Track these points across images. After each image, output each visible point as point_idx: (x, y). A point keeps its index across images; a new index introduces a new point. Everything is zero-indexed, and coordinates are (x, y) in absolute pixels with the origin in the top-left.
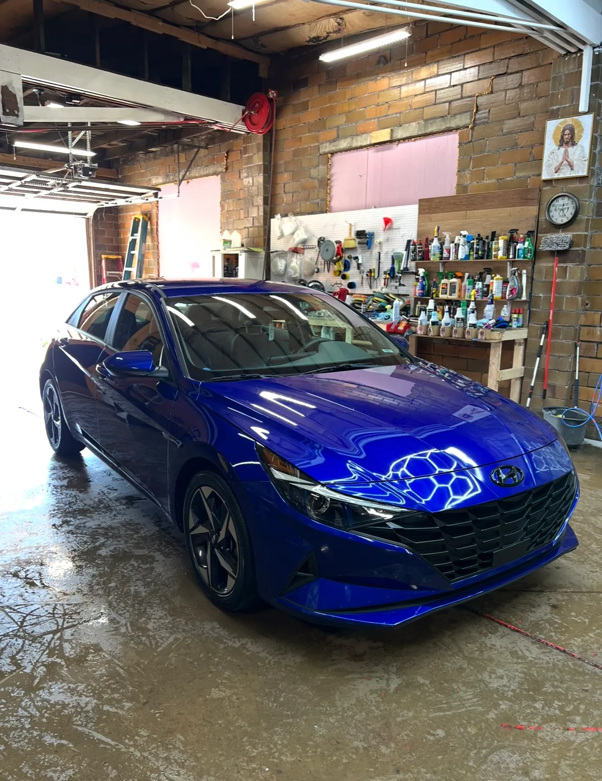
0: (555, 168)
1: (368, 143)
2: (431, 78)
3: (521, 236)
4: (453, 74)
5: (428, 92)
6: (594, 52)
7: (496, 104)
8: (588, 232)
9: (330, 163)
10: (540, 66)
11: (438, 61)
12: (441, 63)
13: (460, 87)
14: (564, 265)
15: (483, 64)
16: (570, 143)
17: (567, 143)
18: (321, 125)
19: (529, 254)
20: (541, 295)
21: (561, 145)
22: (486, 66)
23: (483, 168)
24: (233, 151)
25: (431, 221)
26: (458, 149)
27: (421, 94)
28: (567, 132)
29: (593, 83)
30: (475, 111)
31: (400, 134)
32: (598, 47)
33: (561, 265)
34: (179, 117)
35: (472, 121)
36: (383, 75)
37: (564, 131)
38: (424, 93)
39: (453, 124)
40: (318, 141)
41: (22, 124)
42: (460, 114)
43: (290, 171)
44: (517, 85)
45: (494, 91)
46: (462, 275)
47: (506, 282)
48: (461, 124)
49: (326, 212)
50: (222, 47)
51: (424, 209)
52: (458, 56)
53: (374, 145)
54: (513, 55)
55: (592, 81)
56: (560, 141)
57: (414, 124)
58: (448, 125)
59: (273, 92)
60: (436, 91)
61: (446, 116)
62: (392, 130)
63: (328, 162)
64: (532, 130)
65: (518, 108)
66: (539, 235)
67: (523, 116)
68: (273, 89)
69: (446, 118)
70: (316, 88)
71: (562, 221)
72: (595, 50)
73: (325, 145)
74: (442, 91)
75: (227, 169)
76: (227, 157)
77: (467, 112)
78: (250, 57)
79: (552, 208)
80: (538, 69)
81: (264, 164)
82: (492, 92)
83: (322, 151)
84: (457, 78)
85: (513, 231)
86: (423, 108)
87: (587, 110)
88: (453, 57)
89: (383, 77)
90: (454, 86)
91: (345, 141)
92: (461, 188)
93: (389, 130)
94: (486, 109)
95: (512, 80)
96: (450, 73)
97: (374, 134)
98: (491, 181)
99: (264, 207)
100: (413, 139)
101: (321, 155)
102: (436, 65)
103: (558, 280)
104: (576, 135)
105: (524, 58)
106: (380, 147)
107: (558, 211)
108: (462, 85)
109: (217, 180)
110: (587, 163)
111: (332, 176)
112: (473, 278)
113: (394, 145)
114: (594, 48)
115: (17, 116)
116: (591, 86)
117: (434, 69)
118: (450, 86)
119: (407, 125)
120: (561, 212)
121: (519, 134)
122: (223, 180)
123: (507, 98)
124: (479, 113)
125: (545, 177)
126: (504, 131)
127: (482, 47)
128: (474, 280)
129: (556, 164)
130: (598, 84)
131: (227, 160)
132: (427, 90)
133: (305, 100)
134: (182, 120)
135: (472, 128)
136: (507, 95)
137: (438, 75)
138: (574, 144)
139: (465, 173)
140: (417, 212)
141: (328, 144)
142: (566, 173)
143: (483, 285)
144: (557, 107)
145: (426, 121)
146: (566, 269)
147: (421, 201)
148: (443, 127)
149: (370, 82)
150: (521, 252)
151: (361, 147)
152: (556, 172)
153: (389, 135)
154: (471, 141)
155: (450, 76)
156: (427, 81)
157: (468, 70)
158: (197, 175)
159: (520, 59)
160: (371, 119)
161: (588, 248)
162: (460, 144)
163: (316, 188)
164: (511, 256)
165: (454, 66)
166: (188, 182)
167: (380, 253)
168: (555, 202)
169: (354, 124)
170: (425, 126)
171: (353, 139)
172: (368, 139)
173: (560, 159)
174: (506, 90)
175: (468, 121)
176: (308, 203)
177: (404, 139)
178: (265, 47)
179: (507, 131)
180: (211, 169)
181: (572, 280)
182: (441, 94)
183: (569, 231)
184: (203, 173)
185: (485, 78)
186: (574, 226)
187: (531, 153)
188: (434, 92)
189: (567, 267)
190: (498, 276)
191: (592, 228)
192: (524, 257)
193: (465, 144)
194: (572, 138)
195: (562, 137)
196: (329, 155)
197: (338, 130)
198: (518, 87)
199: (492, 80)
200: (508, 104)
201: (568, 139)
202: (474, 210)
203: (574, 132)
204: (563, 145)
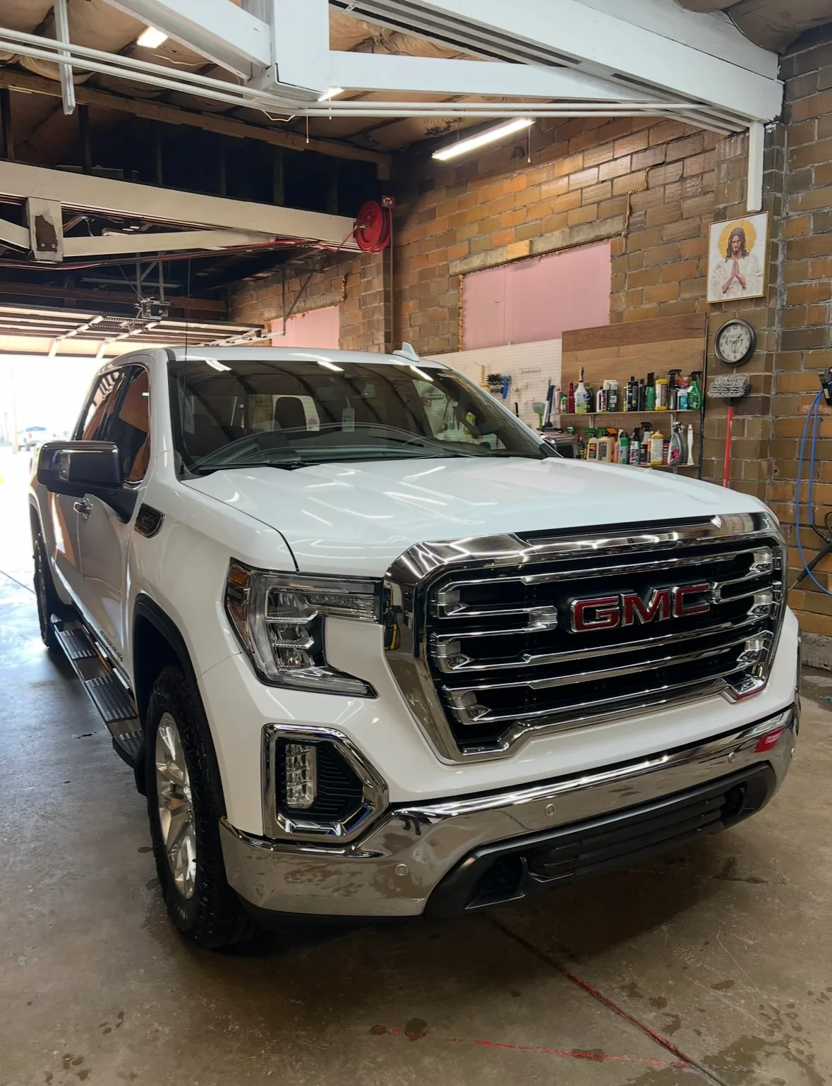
0: (723, 288)
1: (504, 259)
2: (576, 172)
3: (686, 378)
4: (601, 166)
5: (573, 191)
6: (766, 130)
7: (652, 204)
8: (771, 371)
9: (461, 287)
10: (704, 151)
11: (583, 151)
12: (586, 153)
13: (610, 183)
14: (741, 417)
15: (636, 152)
16: (740, 253)
17: (736, 253)
18: (450, 237)
19: (695, 404)
20: (713, 459)
21: (729, 256)
22: (640, 155)
23: (641, 288)
24: (352, 274)
25: (577, 361)
26: (610, 264)
27: (564, 194)
28: (736, 238)
29: (766, 172)
30: (628, 213)
31: (541, 246)
32: (771, 122)
33: (737, 417)
34: (269, 238)
35: (626, 227)
36: (520, 171)
37: (731, 237)
38: (568, 192)
39: (604, 230)
40: (446, 259)
41: (61, 260)
42: (610, 218)
43: (416, 298)
44: (677, 178)
45: (650, 186)
46: (615, 432)
47: (666, 442)
48: (613, 231)
49: (458, 351)
50: (324, 148)
51: (569, 345)
52: (607, 143)
53: (512, 261)
54: (671, 138)
55: (765, 169)
56: (728, 250)
57: (557, 233)
58: (597, 233)
59: (387, 199)
60: (582, 189)
61: (594, 221)
62: (531, 242)
63: (460, 285)
64: (699, 236)
65: (679, 208)
66: (708, 377)
67: (687, 219)
68: (388, 196)
69: (595, 223)
70: (444, 192)
71: (734, 357)
72: (767, 127)
73: (455, 263)
74: (589, 189)
75: (345, 297)
76: (345, 283)
77: (619, 215)
78: (365, 156)
79: (722, 341)
80: (702, 156)
81: (384, 290)
82: (647, 189)
83: (452, 271)
84: (606, 171)
85: (674, 373)
86: (567, 211)
87: (759, 208)
88: (601, 145)
89: (520, 174)
90: (603, 182)
91: (478, 258)
92: (616, 315)
93: (527, 242)
94: (641, 211)
95: (672, 171)
96: (598, 166)
97: (510, 247)
98: (650, 306)
99: (386, 346)
100: (557, 253)
101: (451, 276)
102: (580, 156)
103: (734, 438)
104: (747, 242)
105: (685, 141)
106: (519, 264)
107: (730, 345)
108: (612, 180)
109: (334, 310)
110: (762, 279)
111: (464, 302)
112: (627, 436)
113: (536, 259)
114: (765, 125)
115: (55, 250)
116: (764, 175)
117: (578, 160)
118: (598, 183)
119: (549, 235)
120: (734, 345)
121: (682, 242)
122: (341, 311)
123: (666, 195)
124: (634, 215)
125: (711, 298)
126: (664, 239)
127: (634, 130)
128: (630, 439)
129: (723, 282)
130: (772, 173)
131: (345, 286)
132: (571, 189)
133: (432, 206)
134: (272, 240)
135: (626, 237)
136: (667, 192)
137: (584, 169)
138: (745, 254)
139: (619, 296)
140: (561, 348)
141: (458, 262)
143: (640, 445)
144: (724, 205)
145: (571, 228)
146: (744, 423)
147: (564, 333)
148: (592, 236)
149: (505, 181)
150: (683, 400)
151: (497, 265)
152: (724, 293)
153: (528, 249)
154: (626, 253)
155: (597, 169)
156: (572, 177)
157: (619, 160)
158: (313, 306)
159: (680, 143)
160: (507, 228)
161: (773, 393)
162: (612, 257)
163: (445, 319)
164: (672, 407)
165: (602, 157)
166: (304, 315)
167: (516, 404)
168: (725, 333)
169: (488, 235)
170: (571, 235)
171: (487, 254)
172: (505, 255)
173: (729, 275)
174: (664, 185)
175: (620, 227)
176: (437, 339)
177: (547, 253)
178: (378, 144)
179: (668, 238)
180: (328, 299)
181: (752, 439)
182: (587, 192)
183: (745, 371)
184: (320, 303)
185: (639, 170)
186: (751, 364)
187: (698, 266)
188: (580, 191)
189: (744, 420)
190: (657, 434)
191: (777, 367)
192: (689, 408)
193: (619, 256)
194: (742, 246)
195: (730, 246)
196: (461, 276)
197: (469, 244)
198: (679, 180)
199: (648, 172)
200: (668, 203)
201: (737, 248)
202: (629, 343)
203: (744, 238)
204: (731, 256)
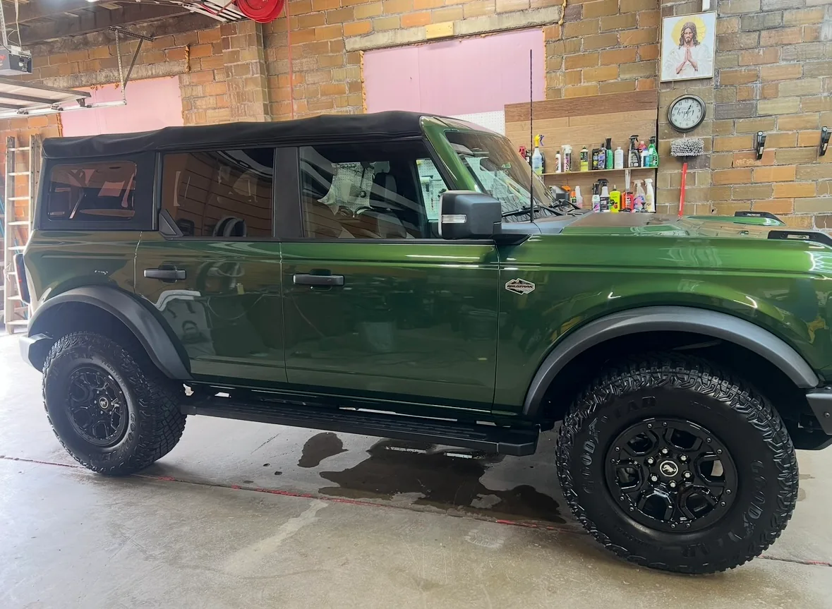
0: (677, 69)
1: (420, 38)
3: (644, 142)
8: (711, 135)
9: (362, 62)
14: (692, 171)
16: (693, 42)
17: (689, 42)
18: (345, 14)
19: (654, 162)
20: (667, 204)
21: (682, 45)
23: (578, 69)
24: (201, 44)
26: (544, 48)
28: (688, 30)
30: (564, 5)
31: (464, 28)
35: (562, 16)
37: (684, 29)
39: (537, 18)
40: (341, 35)
42: (544, 8)
46: (569, 189)
48: (547, 19)
51: (513, 116)
53: (428, 41)
56: (681, 40)
57: (483, 18)
58: (530, 21)
61: (526, 10)
62: (454, 24)
63: (359, 61)
64: (637, 28)
65: (618, 4)
66: (659, 140)
69: (527, 12)
71: (687, 125)
73: (353, 39)
75: (190, 68)
76: (189, 52)
77: (554, 6)
79: (675, 112)
81: (260, 62)
83: (348, 47)
85: (634, 137)
87: (710, 8)
91: (385, 36)
92: (552, 91)
93: (450, 23)
94: (579, 3)
97: (429, 28)
98: (590, 84)
100: (483, 35)
101: (348, 52)
103: (686, 188)
104: (699, 34)
106: (436, 44)
107: (682, 115)
109: (172, 82)
110: (712, 63)
111: (366, 77)
113: (456, 42)
119: (473, 19)
120: (686, 116)
121: (622, 32)
122: (183, 83)
124: (569, 7)
125: (663, 78)
129: (677, 65)
131: (189, 56)
135: (562, 25)
138: (696, 43)
139: (556, 75)
140: (504, 119)
141: (358, 39)
142: (689, 74)
144: (671, 3)
145: (499, 14)
146: (695, 176)
147: (506, 106)
148: (524, 22)
150: (646, 159)
151: (409, 44)
152: (678, 74)
153: (452, 30)
154: (562, 39)
160: (422, 10)
161: (710, 152)
162: (547, 42)
163: (344, 93)
168: (678, 106)
169: (397, 15)
170: (499, 21)
171: (396, 32)
172: (420, 35)
173: (682, 60)
175: (556, 17)
177: (471, 35)
179: (607, 28)
181: (702, 187)
183: (693, 135)
186: (699, 129)
187: (637, 52)
189: (695, 173)
191: (714, 132)
192: (649, 165)
193: (554, 42)
194: (694, 36)
195: (683, 36)
196: (362, 52)
197: (373, 22)
201: (689, 38)
202: (579, 115)
203: (695, 31)
204: (683, 44)
